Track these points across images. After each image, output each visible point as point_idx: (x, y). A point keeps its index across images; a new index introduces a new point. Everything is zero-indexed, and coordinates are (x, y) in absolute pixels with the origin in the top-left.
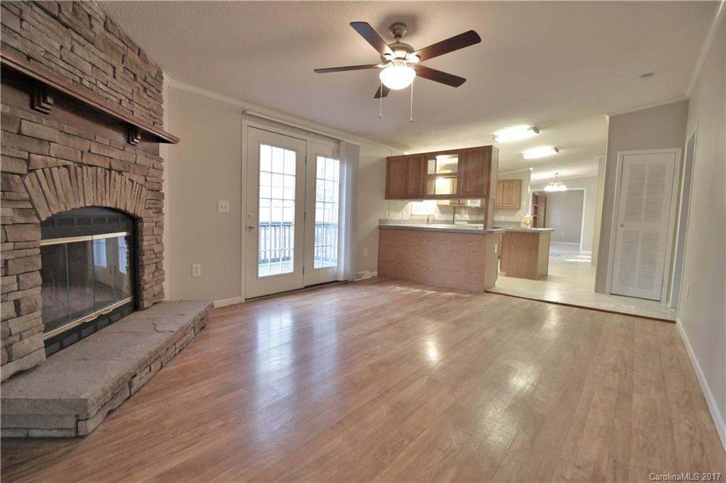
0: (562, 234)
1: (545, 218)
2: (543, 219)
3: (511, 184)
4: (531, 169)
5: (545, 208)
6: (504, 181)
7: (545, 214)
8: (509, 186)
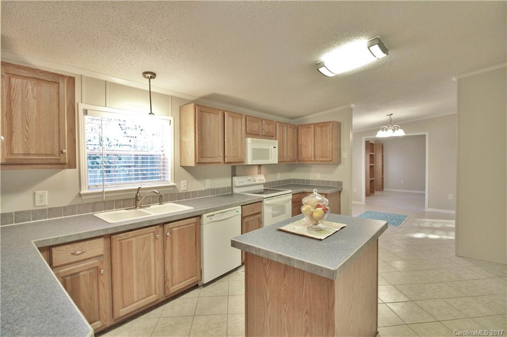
0: (402, 182)
1: (383, 165)
2: (381, 166)
3: (324, 128)
4: (353, 106)
5: (382, 155)
6: (315, 124)
7: (383, 162)
8: (322, 131)
